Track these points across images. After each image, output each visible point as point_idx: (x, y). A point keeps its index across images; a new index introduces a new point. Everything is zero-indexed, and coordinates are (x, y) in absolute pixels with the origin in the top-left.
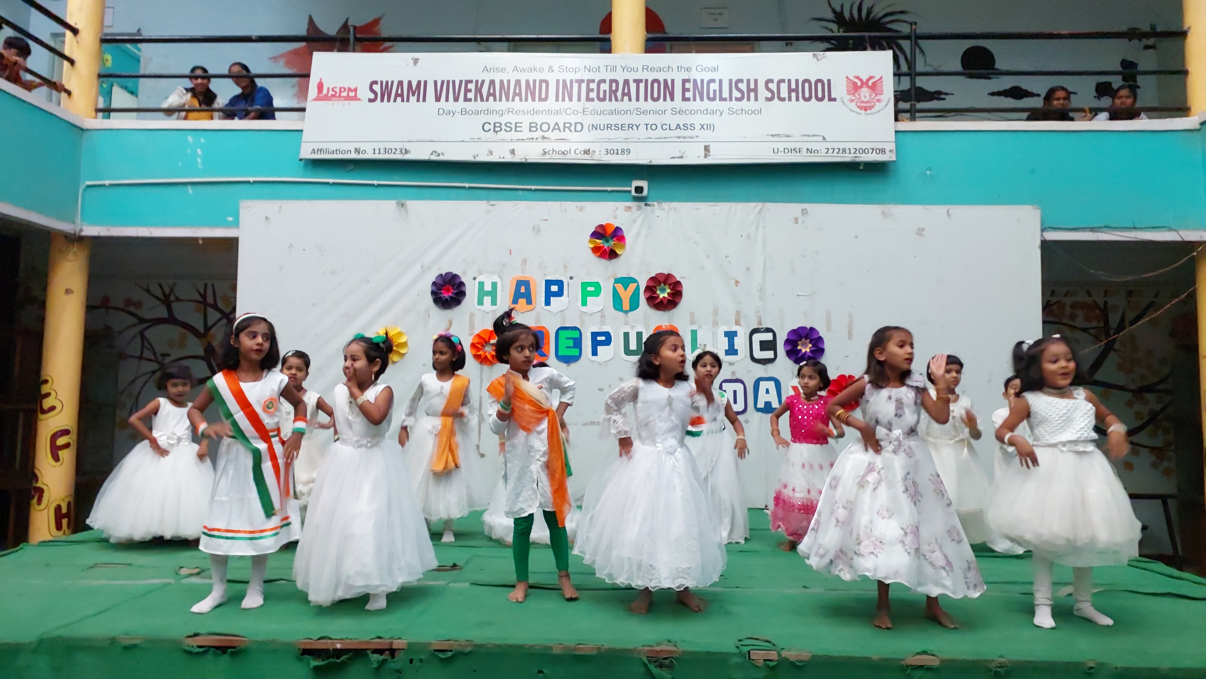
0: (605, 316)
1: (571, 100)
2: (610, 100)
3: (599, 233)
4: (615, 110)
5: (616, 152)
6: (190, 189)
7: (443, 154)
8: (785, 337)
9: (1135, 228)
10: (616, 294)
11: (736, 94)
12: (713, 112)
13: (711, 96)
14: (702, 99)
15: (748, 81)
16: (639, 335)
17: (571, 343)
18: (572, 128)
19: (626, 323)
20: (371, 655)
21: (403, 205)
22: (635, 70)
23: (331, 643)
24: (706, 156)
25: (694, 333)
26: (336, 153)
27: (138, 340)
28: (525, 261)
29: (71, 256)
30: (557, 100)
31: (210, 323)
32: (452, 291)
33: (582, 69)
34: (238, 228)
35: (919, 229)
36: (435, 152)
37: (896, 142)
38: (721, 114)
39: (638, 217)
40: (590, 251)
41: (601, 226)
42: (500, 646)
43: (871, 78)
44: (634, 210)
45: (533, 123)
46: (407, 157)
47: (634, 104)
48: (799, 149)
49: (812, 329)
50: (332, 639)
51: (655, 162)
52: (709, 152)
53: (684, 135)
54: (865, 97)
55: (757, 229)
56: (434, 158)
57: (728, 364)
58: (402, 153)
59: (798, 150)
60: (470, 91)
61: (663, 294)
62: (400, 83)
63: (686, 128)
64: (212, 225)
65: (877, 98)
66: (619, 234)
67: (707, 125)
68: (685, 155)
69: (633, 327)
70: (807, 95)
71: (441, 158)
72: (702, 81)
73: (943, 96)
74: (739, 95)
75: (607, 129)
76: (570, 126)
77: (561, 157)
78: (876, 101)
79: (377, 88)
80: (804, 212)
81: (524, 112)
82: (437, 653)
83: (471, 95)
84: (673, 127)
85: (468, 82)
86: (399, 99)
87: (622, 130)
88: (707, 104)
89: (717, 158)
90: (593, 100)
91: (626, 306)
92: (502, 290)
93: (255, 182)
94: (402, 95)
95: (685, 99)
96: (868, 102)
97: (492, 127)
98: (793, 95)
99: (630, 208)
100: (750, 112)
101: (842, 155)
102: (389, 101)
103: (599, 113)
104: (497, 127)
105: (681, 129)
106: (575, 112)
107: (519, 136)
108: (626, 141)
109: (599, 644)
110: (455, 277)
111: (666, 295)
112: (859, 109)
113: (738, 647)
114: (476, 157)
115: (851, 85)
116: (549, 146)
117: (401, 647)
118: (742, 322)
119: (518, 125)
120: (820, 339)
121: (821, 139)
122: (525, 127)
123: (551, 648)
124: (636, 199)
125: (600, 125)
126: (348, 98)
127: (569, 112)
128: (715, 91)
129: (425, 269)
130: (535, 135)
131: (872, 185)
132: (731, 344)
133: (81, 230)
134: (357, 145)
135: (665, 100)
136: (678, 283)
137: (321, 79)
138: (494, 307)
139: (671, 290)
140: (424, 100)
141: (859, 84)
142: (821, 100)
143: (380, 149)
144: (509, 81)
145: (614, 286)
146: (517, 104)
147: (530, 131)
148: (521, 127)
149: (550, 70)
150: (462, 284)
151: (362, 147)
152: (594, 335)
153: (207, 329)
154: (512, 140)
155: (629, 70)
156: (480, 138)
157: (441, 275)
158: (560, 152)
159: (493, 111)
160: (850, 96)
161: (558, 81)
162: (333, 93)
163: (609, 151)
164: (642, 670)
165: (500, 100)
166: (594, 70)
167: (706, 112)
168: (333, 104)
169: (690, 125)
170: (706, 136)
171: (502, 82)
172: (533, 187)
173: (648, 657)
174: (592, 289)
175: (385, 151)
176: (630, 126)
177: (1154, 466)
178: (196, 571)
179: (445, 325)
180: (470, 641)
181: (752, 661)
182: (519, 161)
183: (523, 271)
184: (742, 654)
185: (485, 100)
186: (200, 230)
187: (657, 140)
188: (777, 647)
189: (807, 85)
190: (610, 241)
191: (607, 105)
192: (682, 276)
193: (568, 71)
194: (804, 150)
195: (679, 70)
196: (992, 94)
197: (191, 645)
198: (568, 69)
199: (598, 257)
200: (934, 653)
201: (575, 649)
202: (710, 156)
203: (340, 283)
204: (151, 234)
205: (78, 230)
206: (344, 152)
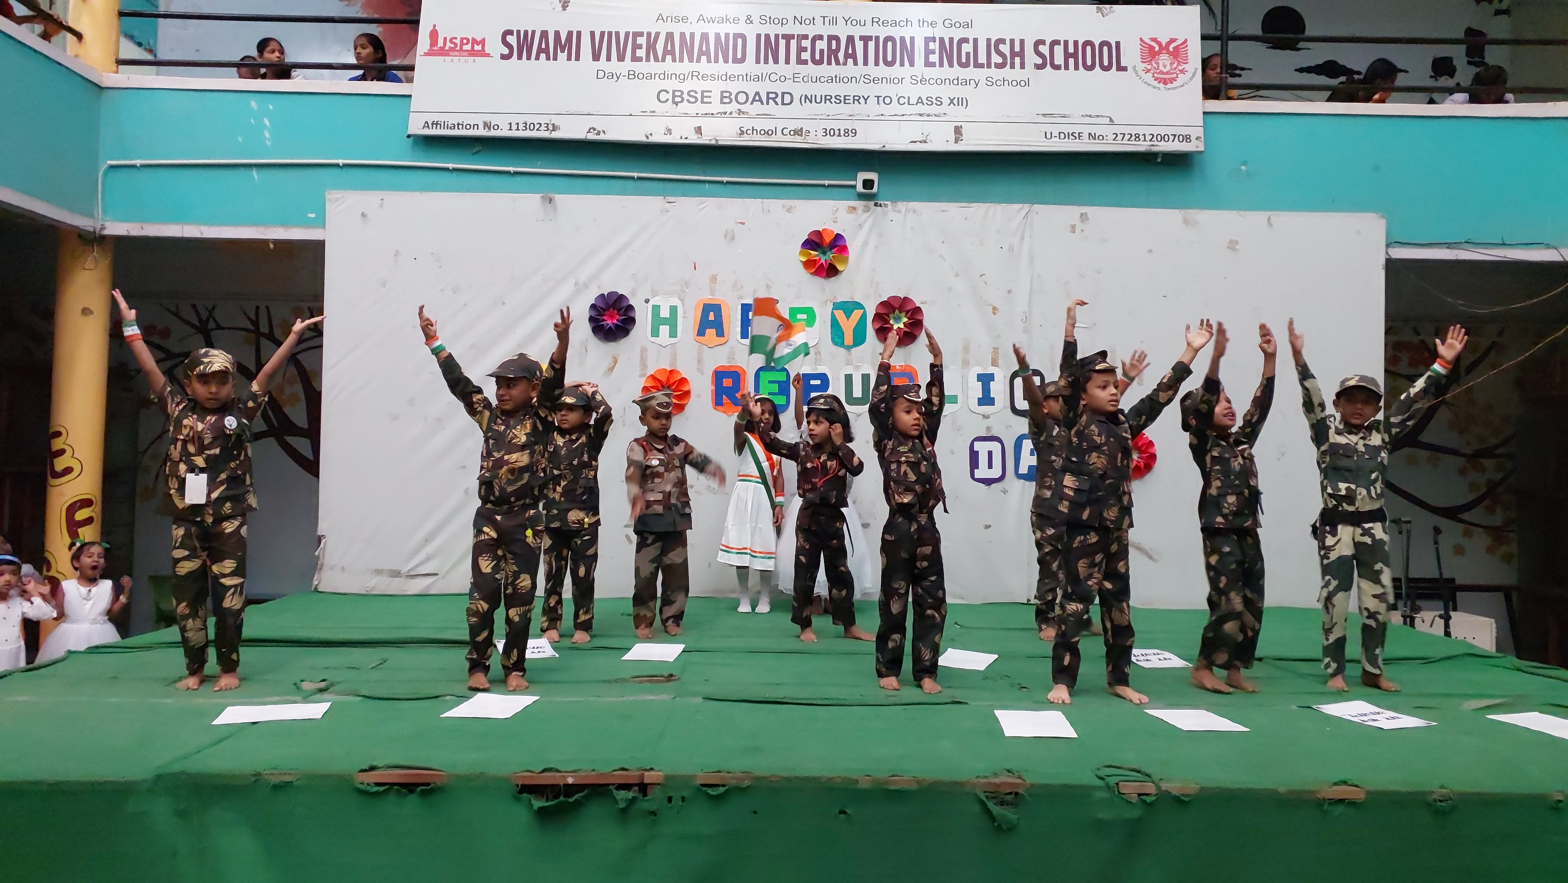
0: (820, 353)
1: (776, 61)
2: (829, 63)
3: (814, 242)
4: (836, 77)
5: (837, 132)
6: (255, 173)
7: (604, 132)
9: (1502, 245)
10: (835, 323)
11: (996, 59)
12: (966, 83)
13: (964, 60)
14: (951, 65)
15: (1012, 41)
16: (866, 378)
17: (775, 388)
18: (779, 100)
19: (849, 363)
20: (614, 791)
21: (551, 200)
22: (862, 24)
23: (560, 776)
24: (957, 141)
26: (458, 129)
28: (714, 279)
29: (89, 263)
30: (758, 61)
32: (618, 317)
33: (791, 20)
34: (324, 227)
35: (1231, 241)
36: (594, 129)
37: (1204, 126)
38: (977, 85)
39: (865, 221)
40: (801, 266)
41: (818, 233)
42: (788, 779)
43: (1172, 41)
44: (860, 211)
45: (726, 92)
46: (555, 135)
47: (861, 69)
48: (1079, 133)
50: (560, 772)
51: (889, 147)
52: (962, 135)
53: (927, 113)
55: (1023, 238)
56: (592, 136)
57: (981, 417)
58: (548, 129)
59: (1077, 135)
60: (640, 47)
61: (899, 324)
62: (544, 34)
63: (930, 103)
64: (285, 225)
65: (1180, 68)
66: (840, 243)
67: (958, 98)
68: (929, 138)
69: (857, 368)
70: (1089, 63)
71: (602, 137)
72: (951, 40)
73: (1238, 72)
74: (1000, 60)
75: (826, 103)
76: (776, 98)
77: (763, 138)
78: (1178, 72)
79: (512, 40)
80: (1084, 217)
81: (713, 77)
82: (704, 789)
83: (641, 53)
84: (913, 101)
85: (637, 35)
86: (543, 56)
87: (845, 103)
88: (957, 71)
89: (971, 143)
90: (805, 62)
91: (849, 339)
92: (684, 317)
93: (346, 166)
94: (546, 51)
95: (928, 64)
96: (1167, 73)
97: (670, 96)
98: (1071, 61)
99: (854, 208)
100: (1014, 83)
101: (1134, 143)
102: (529, 58)
103: (814, 80)
104: (677, 96)
105: (923, 104)
106: (783, 79)
107: (706, 109)
108: (850, 118)
109: (921, 775)
110: (622, 297)
111: (902, 326)
112: (1157, 82)
113: (1102, 779)
114: (649, 136)
115: (1146, 50)
116: (747, 124)
117: (654, 781)
118: (1000, 362)
119: (705, 94)
121: (1107, 121)
122: (715, 97)
123: (857, 781)
124: (861, 197)
125: (816, 96)
126: (473, 53)
127: (773, 77)
128: (968, 54)
129: (580, 287)
130: (728, 108)
131: (1170, 184)
132: (986, 390)
133: (103, 228)
134: (488, 118)
135: (902, 64)
136: (918, 310)
137: (435, 26)
138: (673, 340)
139: (909, 319)
140: (578, 58)
141: (1157, 49)
142: (1107, 68)
143: (518, 124)
144: (692, 35)
145: (832, 312)
146: (703, 66)
147: (722, 102)
148: (710, 97)
149: (748, 21)
150: (631, 308)
151: (494, 120)
154: (697, 114)
155: (854, 23)
156: (654, 112)
157: (603, 295)
158: (762, 132)
159: (672, 74)
160: (1145, 65)
161: (759, 36)
162: (453, 46)
163: (828, 132)
164: (977, 808)
165: (681, 60)
166: (807, 22)
167: (957, 81)
168: (452, 60)
169: (936, 99)
170: (957, 113)
171: (682, 35)
172: (725, 179)
173: (984, 792)
174: (804, 317)
175: (525, 127)
176: (856, 98)
177: (1490, 550)
178: (323, 685)
179: (607, 363)
180: (748, 772)
181: (1123, 796)
182: (708, 142)
183: (712, 292)
184: (1109, 787)
185: (660, 60)
186: (270, 230)
187: (891, 118)
188: (1153, 777)
189: (1089, 48)
190: (828, 253)
191: (825, 70)
192: (923, 301)
193: (772, 22)
194: (1085, 136)
195: (921, 25)
196: (1301, 70)
197: (366, 782)
198: (772, 20)
199: (811, 274)
200: (1355, 783)
201: (888, 782)
202: (962, 140)
203: (465, 304)
204: (202, 234)
205: (98, 227)
206: (469, 126)
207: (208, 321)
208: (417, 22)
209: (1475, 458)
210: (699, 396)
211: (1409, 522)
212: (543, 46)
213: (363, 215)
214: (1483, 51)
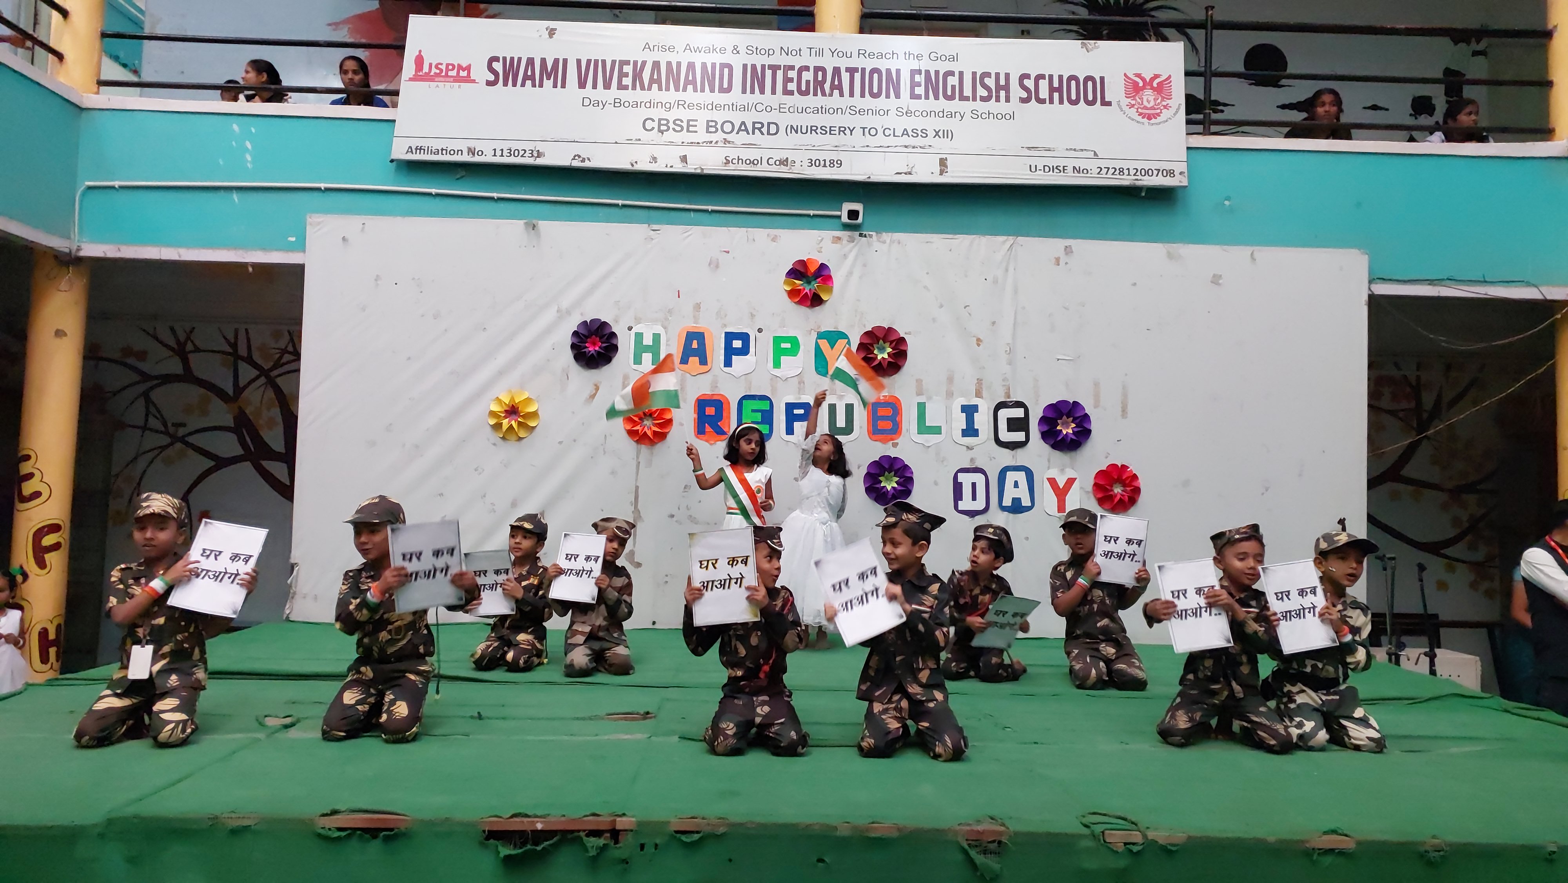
0: (804, 383)
1: (762, 92)
2: (815, 94)
3: (799, 271)
4: (822, 108)
5: (822, 163)
6: (235, 196)
7: (589, 159)
8: (1041, 414)
9: (1485, 282)
10: (819, 353)
11: (982, 92)
12: (951, 115)
13: (949, 93)
14: (936, 98)
15: (997, 75)
16: (849, 408)
17: (758, 417)
18: (765, 130)
20: (585, 838)
21: (533, 227)
22: (849, 55)
23: (528, 822)
24: (942, 173)
25: (921, 407)
26: (442, 154)
27: (141, 403)
28: (697, 307)
29: (63, 285)
30: (744, 91)
31: (241, 384)
32: (600, 344)
33: (778, 51)
34: (304, 251)
35: (1214, 276)
36: (579, 156)
37: (1188, 162)
38: (962, 118)
39: (851, 251)
40: (786, 295)
41: (802, 263)
42: (764, 826)
43: (1156, 76)
44: (845, 242)
45: (712, 121)
46: (540, 162)
47: (847, 100)
48: (1064, 167)
49: (1076, 403)
50: (530, 816)
51: (875, 179)
52: (947, 167)
53: (913, 145)
54: (1148, 102)
55: (1007, 270)
56: (576, 164)
57: (965, 448)
58: (532, 156)
59: (1061, 169)
60: (627, 75)
61: (883, 355)
62: (531, 61)
63: (916, 135)
64: (264, 248)
65: (1164, 103)
66: (825, 273)
67: (944, 131)
68: (914, 170)
69: (841, 397)
70: (1074, 97)
71: (587, 164)
72: (937, 73)
73: (1221, 108)
74: (985, 93)
75: (811, 133)
76: (761, 128)
77: (749, 167)
78: (1162, 108)
79: (498, 66)
80: (1068, 250)
81: (699, 107)
82: (678, 835)
83: (627, 81)
84: (899, 132)
85: (623, 63)
86: (529, 83)
87: (830, 134)
88: (942, 104)
89: (956, 175)
90: (791, 93)
92: (667, 345)
93: (328, 190)
94: (532, 78)
95: (914, 96)
96: (1152, 108)
97: (656, 125)
98: (1056, 95)
99: (839, 238)
100: (1000, 116)
101: (1119, 176)
102: (514, 85)
103: (800, 111)
104: (663, 125)
105: (909, 136)
106: (769, 109)
107: (692, 137)
108: (836, 149)
109: (902, 822)
110: (605, 324)
111: (886, 356)
112: (1140, 117)
113: (1086, 826)
114: (635, 164)
115: (1131, 86)
116: (733, 154)
117: (627, 828)
118: (985, 394)
119: (691, 123)
120: (1086, 417)
121: (1091, 155)
122: (701, 127)
123: (836, 828)
124: (846, 227)
125: (801, 126)
126: (458, 79)
127: (759, 107)
128: (953, 87)
129: (563, 314)
130: (714, 137)
131: (1154, 219)
132: (970, 421)
133: (79, 249)
134: (472, 144)
135: (888, 96)
136: (902, 340)
137: (420, 51)
139: (893, 349)
140: (563, 86)
141: (1141, 84)
142: (1091, 103)
143: (502, 150)
144: (679, 64)
145: (817, 342)
146: (690, 95)
147: (708, 132)
148: (696, 126)
149: (735, 52)
150: (613, 335)
151: (478, 146)
152: (790, 407)
153: (239, 390)
154: (683, 143)
155: (841, 54)
156: (640, 140)
157: (586, 322)
158: (748, 162)
159: (658, 103)
160: (1129, 100)
161: (745, 66)
162: (438, 71)
163: (813, 162)
164: (960, 857)
165: (668, 89)
166: (794, 53)
167: (942, 114)
168: (437, 86)
169: (921, 131)
170: (943, 146)
171: (669, 64)
172: (710, 208)
173: (967, 840)
174: (788, 345)
175: (510, 153)
176: (843, 129)
177: (1473, 585)
178: (288, 721)
179: (590, 390)
180: (723, 818)
181: (1109, 845)
182: (693, 171)
183: (696, 319)
184: (1094, 836)
185: (646, 88)
186: (249, 253)
187: (877, 150)
188: (1139, 825)
189: (1073, 83)
190: (813, 283)
191: (810, 101)
192: (907, 331)
193: (758, 52)
194: (1070, 169)
195: (907, 57)
196: (1283, 107)
197: (327, 827)
198: (758, 51)
199: (797, 303)
200: (1345, 832)
201: (868, 830)
202: (947, 172)
203: (446, 330)
204: (180, 256)
205: (74, 248)
206: (453, 152)
207: (185, 343)
208: (403, 48)
209: (1456, 493)
210: (682, 425)
211: (1394, 559)
212: (529, 73)
213: (344, 239)
214: (1461, 90)
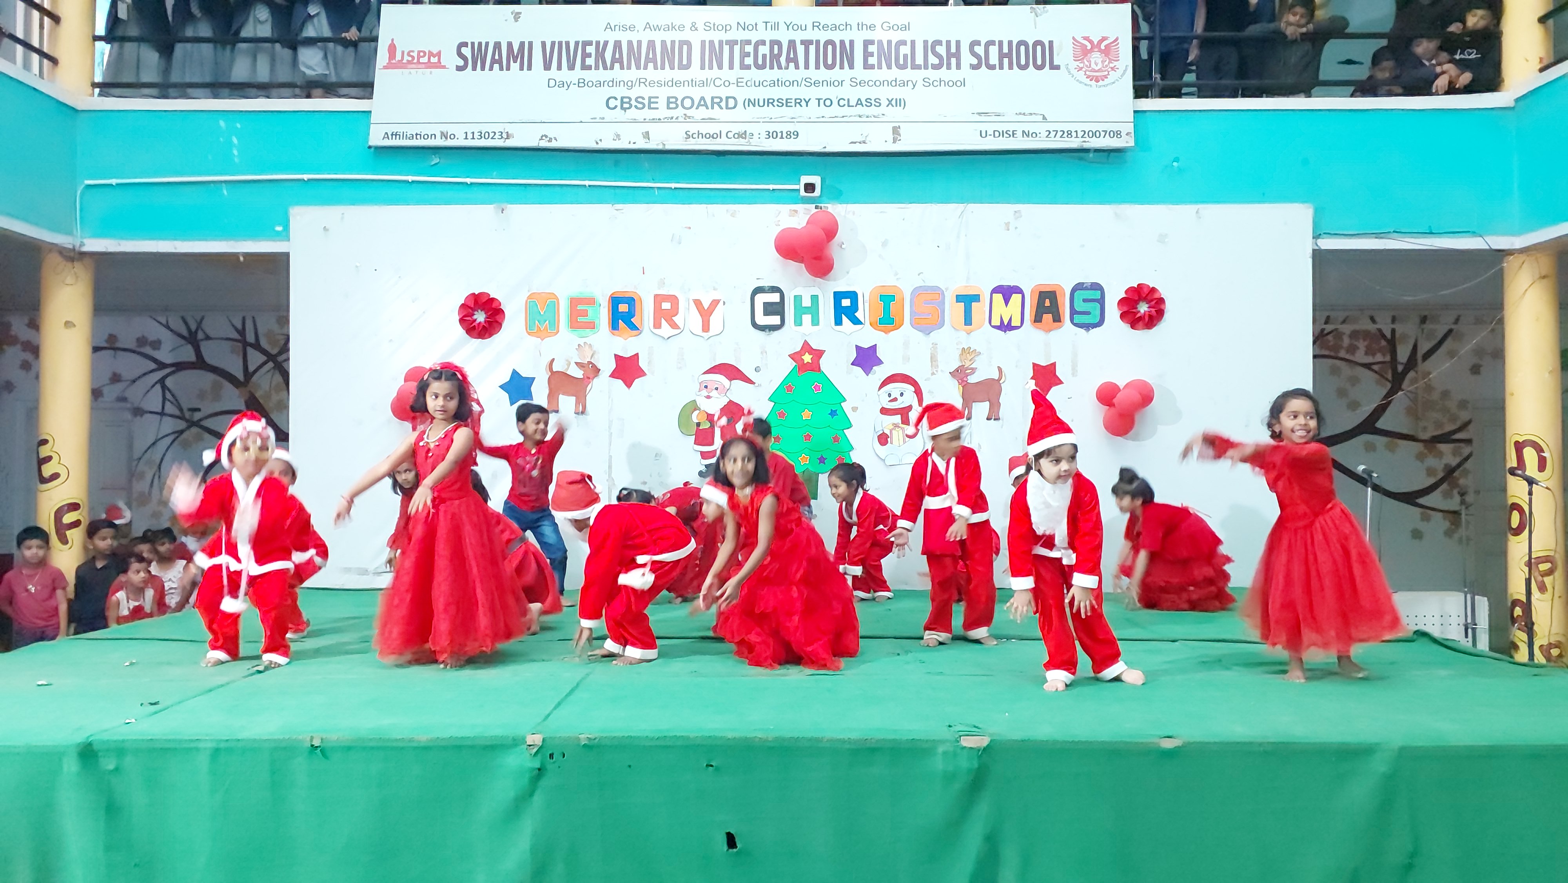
1: (720, 67)
2: (772, 68)
4: (778, 80)
5: (780, 135)
6: (224, 189)
7: (555, 139)
9: (1431, 233)
11: (932, 60)
12: (904, 84)
13: (901, 62)
14: (889, 67)
15: (948, 43)
18: (723, 104)
21: (503, 210)
22: (803, 28)
24: (895, 141)
26: (417, 139)
27: (158, 390)
28: (662, 282)
29: (69, 279)
30: (703, 67)
31: (251, 369)
33: (734, 26)
34: (289, 240)
35: (1160, 235)
36: (546, 136)
37: (1135, 125)
38: (914, 86)
43: (1104, 39)
44: (801, 214)
45: (672, 97)
46: (509, 143)
47: (802, 73)
48: (1013, 131)
51: (830, 149)
52: (899, 136)
53: (867, 114)
55: (958, 237)
56: (544, 144)
58: (502, 137)
59: (1011, 134)
60: (590, 55)
62: (498, 45)
63: (869, 104)
64: (255, 237)
65: (1112, 65)
67: (896, 99)
68: (868, 139)
70: (1023, 62)
71: (554, 144)
72: (889, 42)
74: (936, 61)
75: (768, 106)
76: (720, 102)
77: (708, 141)
78: (1110, 70)
79: (467, 51)
80: (1017, 215)
81: (660, 84)
83: (590, 61)
84: (853, 102)
85: (586, 43)
86: (496, 66)
87: (787, 106)
88: (895, 73)
89: (909, 143)
90: (748, 67)
93: (310, 180)
94: (500, 62)
95: (867, 66)
96: (1099, 71)
97: (618, 103)
98: (1006, 61)
100: (951, 84)
101: (1067, 139)
102: (483, 69)
103: (757, 84)
104: (626, 103)
105: (863, 106)
106: (727, 84)
107: (653, 114)
108: (792, 120)
112: (1088, 80)
114: (599, 142)
115: (1078, 48)
116: (693, 128)
119: (653, 100)
121: (1040, 118)
122: (662, 103)
124: (803, 200)
125: (758, 100)
126: (429, 65)
127: (718, 83)
128: (905, 56)
130: (674, 113)
131: (1105, 176)
133: (82, 244)
134: (444, 128)
135: (842, 67)
137: (393, 40)
140: (530, 68)
141: (1089, 47)
142: (1040, 68)
143: (473, 133)
144: (639, 43)
146: (651, 73)
147: (668, 108)
148: (657, 103)
149: (693, 28)
151: (450, 129)
153: (248, 375)
154: (645, 119)
155: (796, 28)
156: (603, 118)
158: (708, 136)
159: (620, 82)
160: (1077, 63)
161: (703, 43)
162: (410, 59)
163: (771, 134)
165: (629, 68)
167: (894, 83)
168: (410, 73)
169: (875, 101)
170: (895, 114)
171: (630, 43)
172: (673, 186)
175: (480, 135)
176: (799, 101)
177: (1448, 534)
182: (655, 147)
185: (609, 67)
186: (239, 243)
187: (831, 120)
189: (1023, 48)
191: (767, 74)
193: (716, 29)
194: (1019, 134)
195: (860, 28)
198: (716, 27)
202: (900, 140)
204: (175, 248)
205: (78, 244)
206: (427, 137)
207: (196, 332)
209: (1432, 443)
212: (497, 57)
213: (325, 228)
